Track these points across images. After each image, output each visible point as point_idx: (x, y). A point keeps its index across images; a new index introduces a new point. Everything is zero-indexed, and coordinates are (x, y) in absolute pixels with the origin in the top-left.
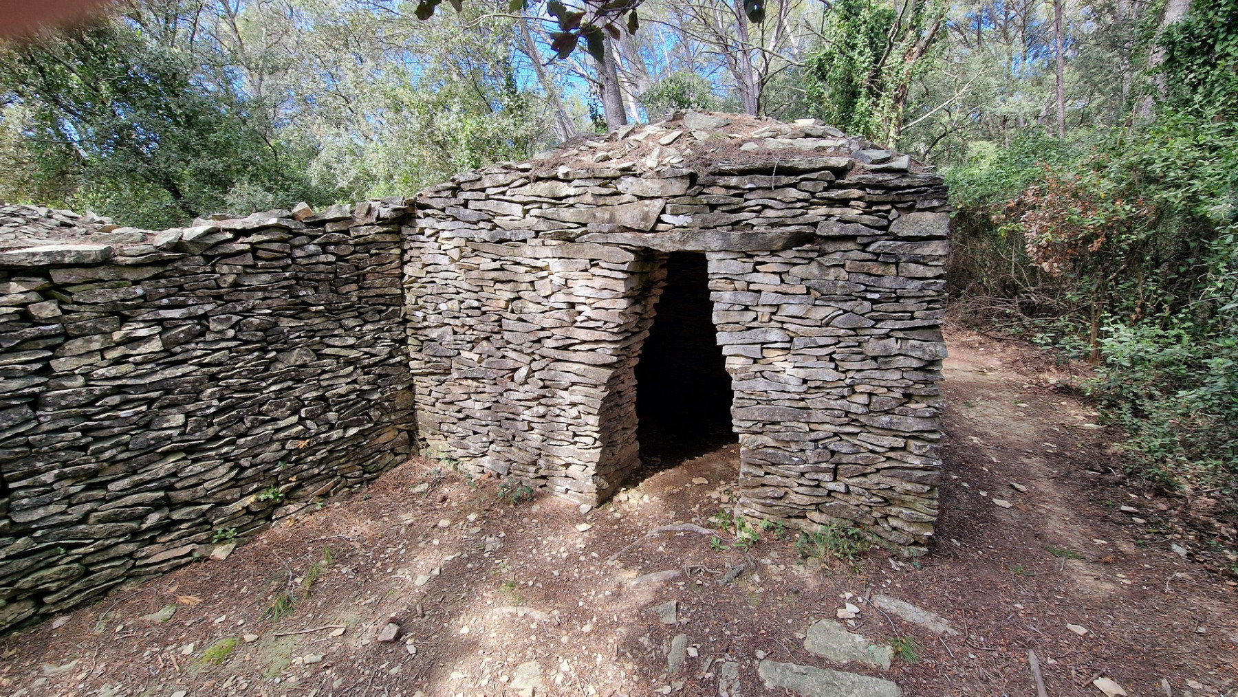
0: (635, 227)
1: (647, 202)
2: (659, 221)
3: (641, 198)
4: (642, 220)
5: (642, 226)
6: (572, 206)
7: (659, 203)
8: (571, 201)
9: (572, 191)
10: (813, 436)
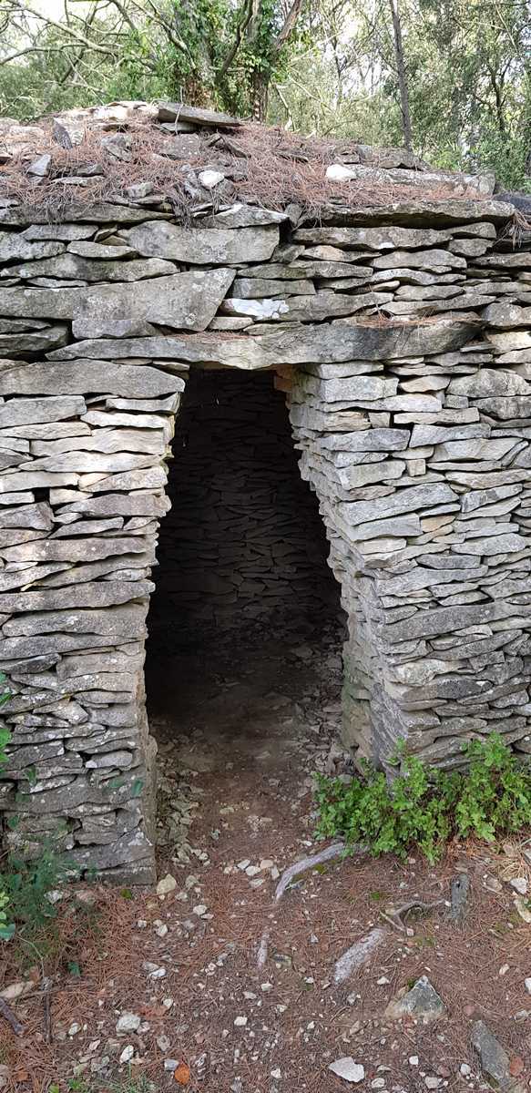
0: (177, 324)
1: (199, 274)
2: (223, 312)
3: (184, 266)
4: (191, 309)
5: (189, 322)
6: (25, 283)
7: (223, 277)
8: (24, 272)
9: (27, 251)
10: (500, 640)
